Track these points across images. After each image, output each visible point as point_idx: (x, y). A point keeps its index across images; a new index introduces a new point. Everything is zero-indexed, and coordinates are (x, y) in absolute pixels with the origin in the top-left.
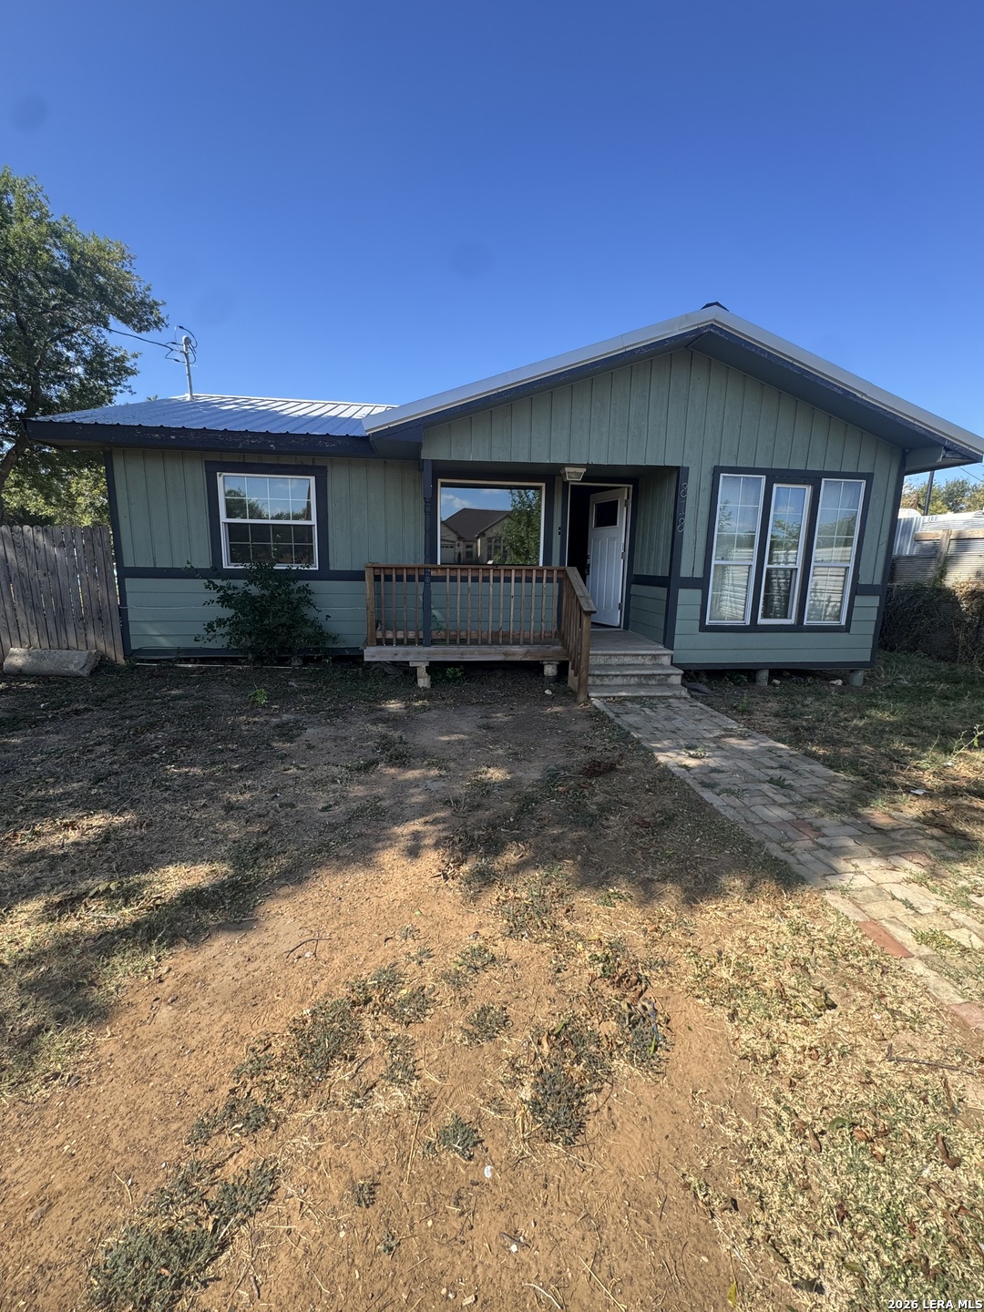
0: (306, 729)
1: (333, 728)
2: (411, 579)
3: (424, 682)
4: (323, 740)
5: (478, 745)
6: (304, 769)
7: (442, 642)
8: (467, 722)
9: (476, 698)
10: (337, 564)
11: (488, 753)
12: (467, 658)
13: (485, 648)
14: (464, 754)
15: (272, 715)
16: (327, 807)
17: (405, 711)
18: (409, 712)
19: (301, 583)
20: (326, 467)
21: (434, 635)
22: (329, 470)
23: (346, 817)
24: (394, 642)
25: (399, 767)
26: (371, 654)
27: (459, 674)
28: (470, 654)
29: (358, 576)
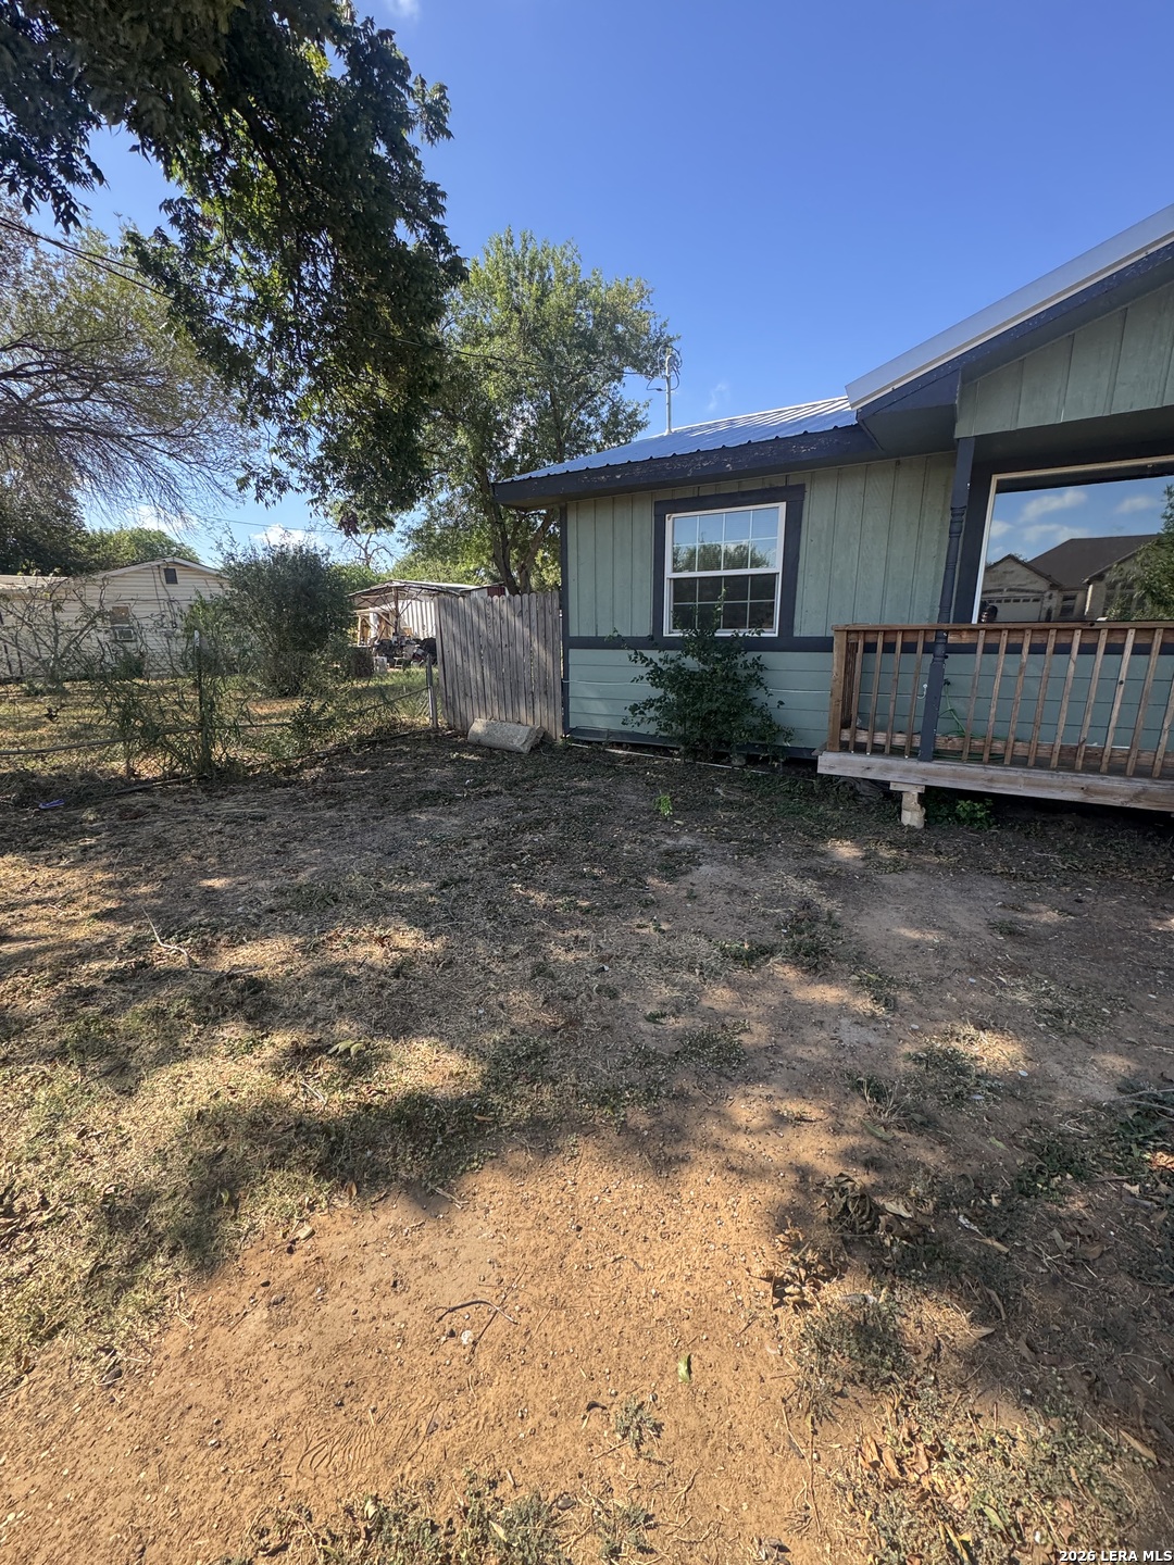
0: (700, 865)
1: (736, 872)
2: (909, 648)
3: (912, 816)
4: (715, 888)
5: (977, 967)
6: (663, 932)
7: (954, 756)
8: (970, 910)
9: (1005, 863)
10: (805, 628)
11: (992, 991)
12: (998, 789)
13: (1042, 776)
14: (939, 980)
15: (669, 834)
16: (658, 1016)
17: (861, 864)
18: (866, 868)
19: (751, 656)
20: (804, 485)
21: (941, 743)
22: (807, 489)
23: (676, 1047)
24: (869, 748)
25: (806, 972)
26: (831, 763)
27: (980, 815)
28: (1010, 782)
29: (824, 645)
